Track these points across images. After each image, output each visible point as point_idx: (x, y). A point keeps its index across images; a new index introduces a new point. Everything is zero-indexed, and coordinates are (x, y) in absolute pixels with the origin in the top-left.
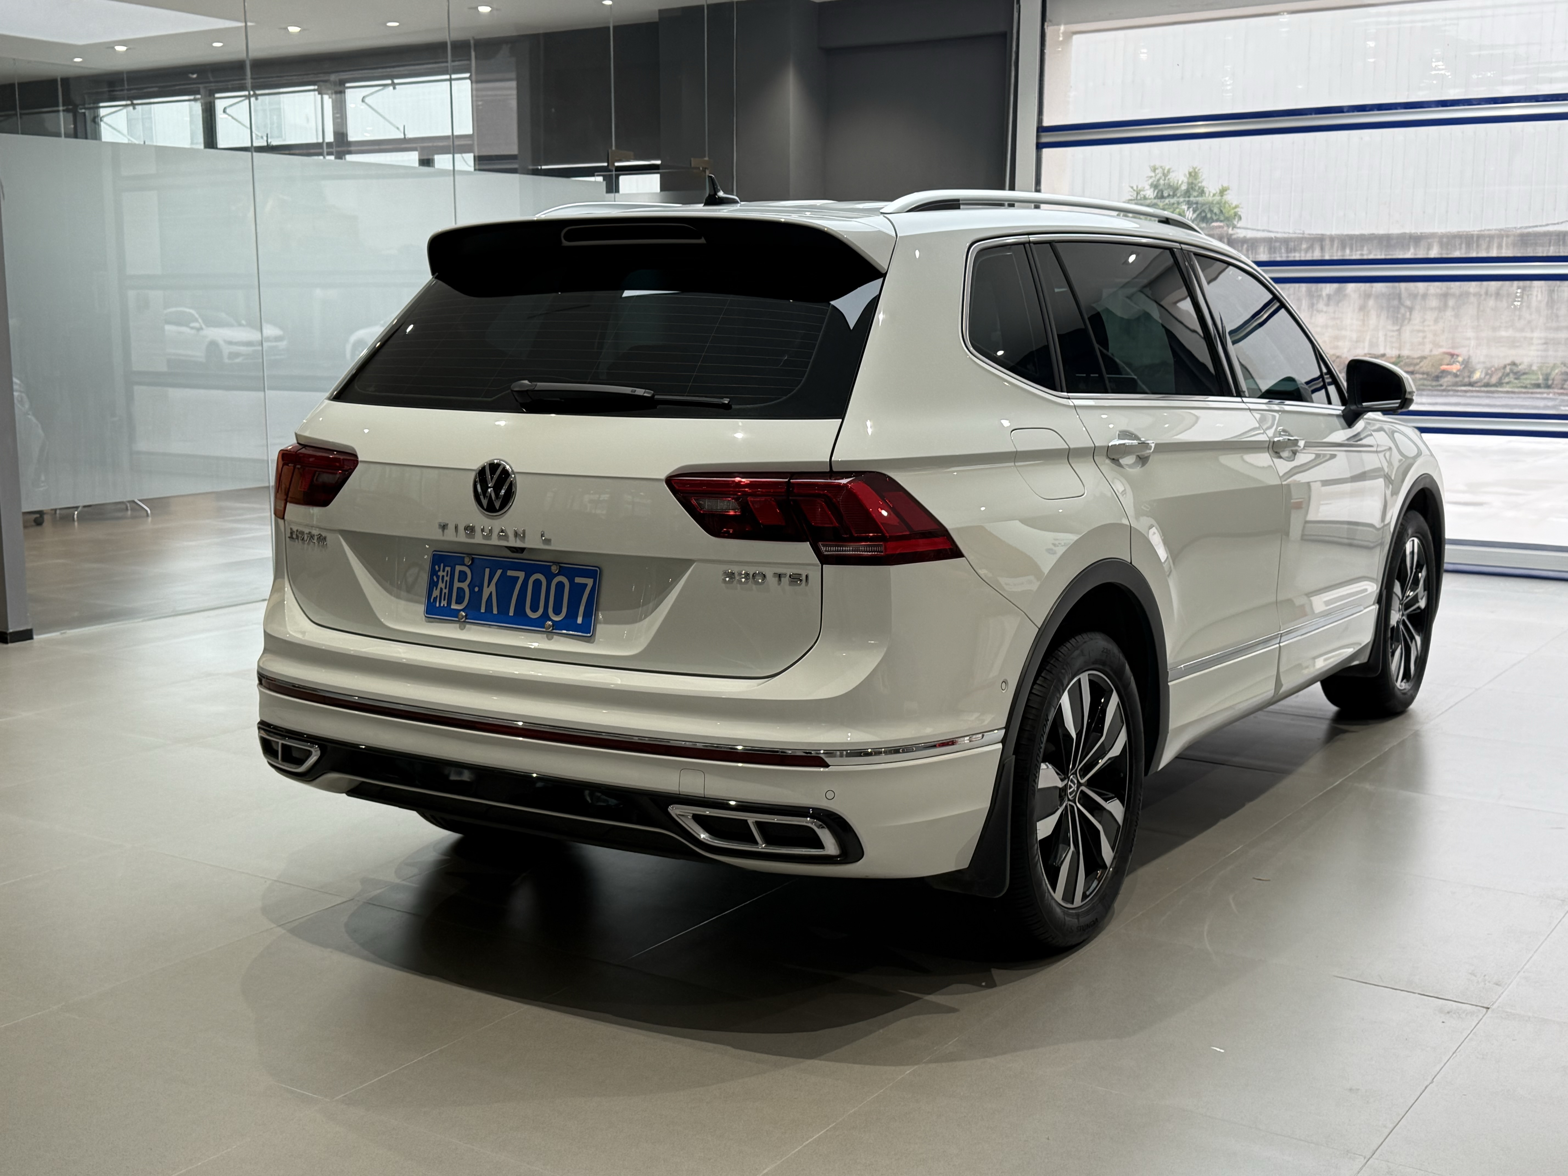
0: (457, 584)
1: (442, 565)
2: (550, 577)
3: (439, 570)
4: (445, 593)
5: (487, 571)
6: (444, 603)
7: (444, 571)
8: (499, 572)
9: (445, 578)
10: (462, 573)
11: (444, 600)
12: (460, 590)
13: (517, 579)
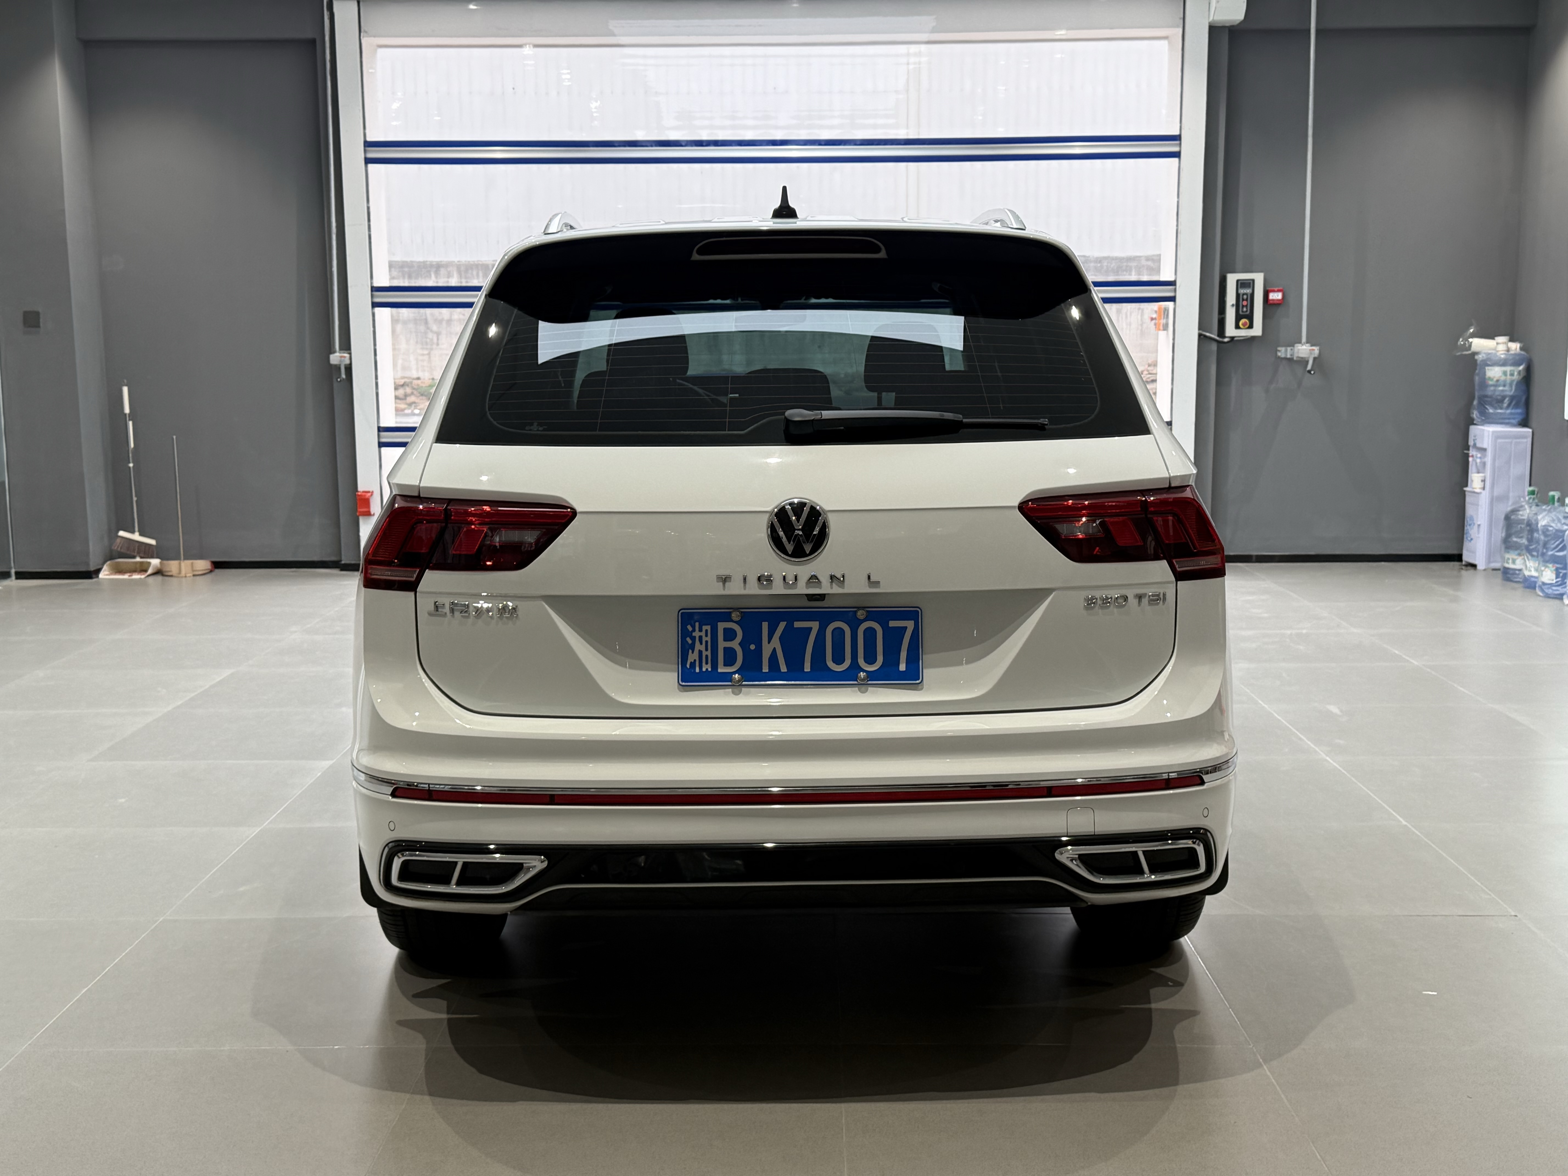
0: (722, 644)
1: (697, 624)
2: (854, 624)
3: (694, 630)
4: (707, 656)
5: (765, 625)
6: (707, 667)
7: (701, 630)
8: (782, 625)
9: (704, 639)
10: (729, 632)
11: (707, 663)
12: (729, 650)
13: (810, 629)
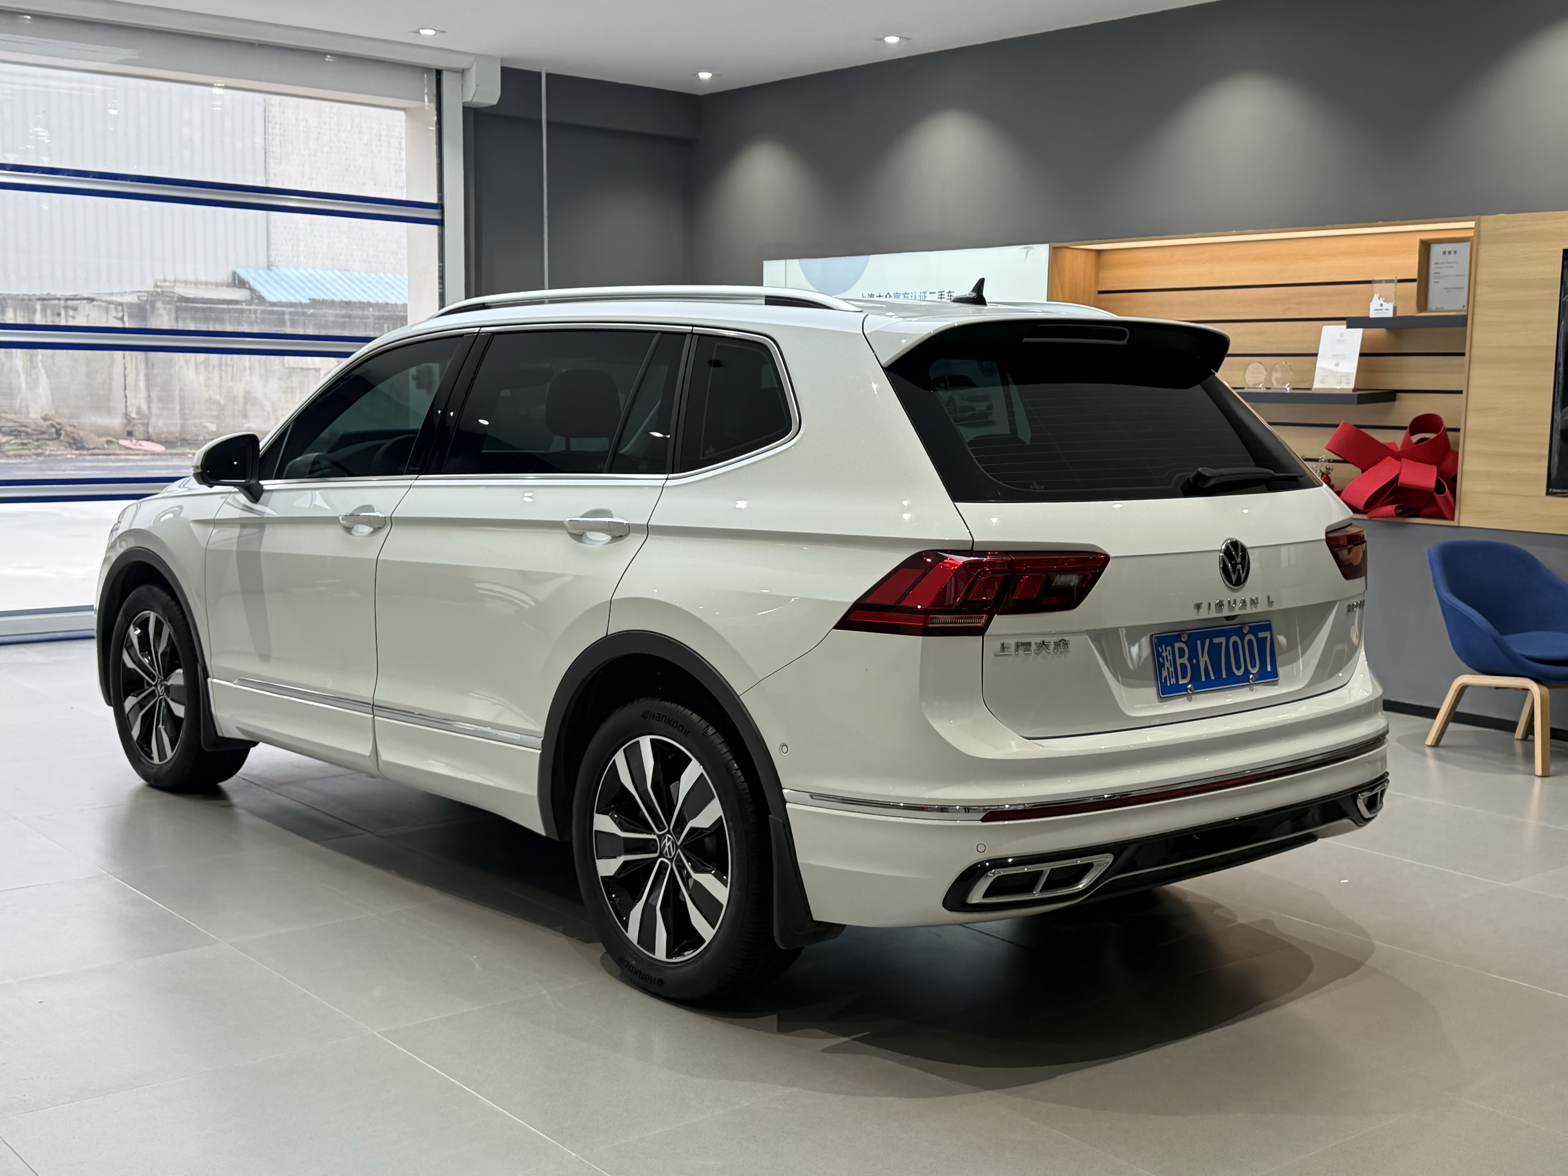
0: (1179, 661)
1: (1164, 646)
2: (1242, 637)
3: (1162, 652)
4: (1172, 672)
5: (1199, 642)
6: (1173, 681)
7: (1166, 651)
8: (1208, 641)
9: (1169, 658)
10: (1181, 650)
11: (1173, 678)
12: (1183, 666)
13: (1221, 643)
